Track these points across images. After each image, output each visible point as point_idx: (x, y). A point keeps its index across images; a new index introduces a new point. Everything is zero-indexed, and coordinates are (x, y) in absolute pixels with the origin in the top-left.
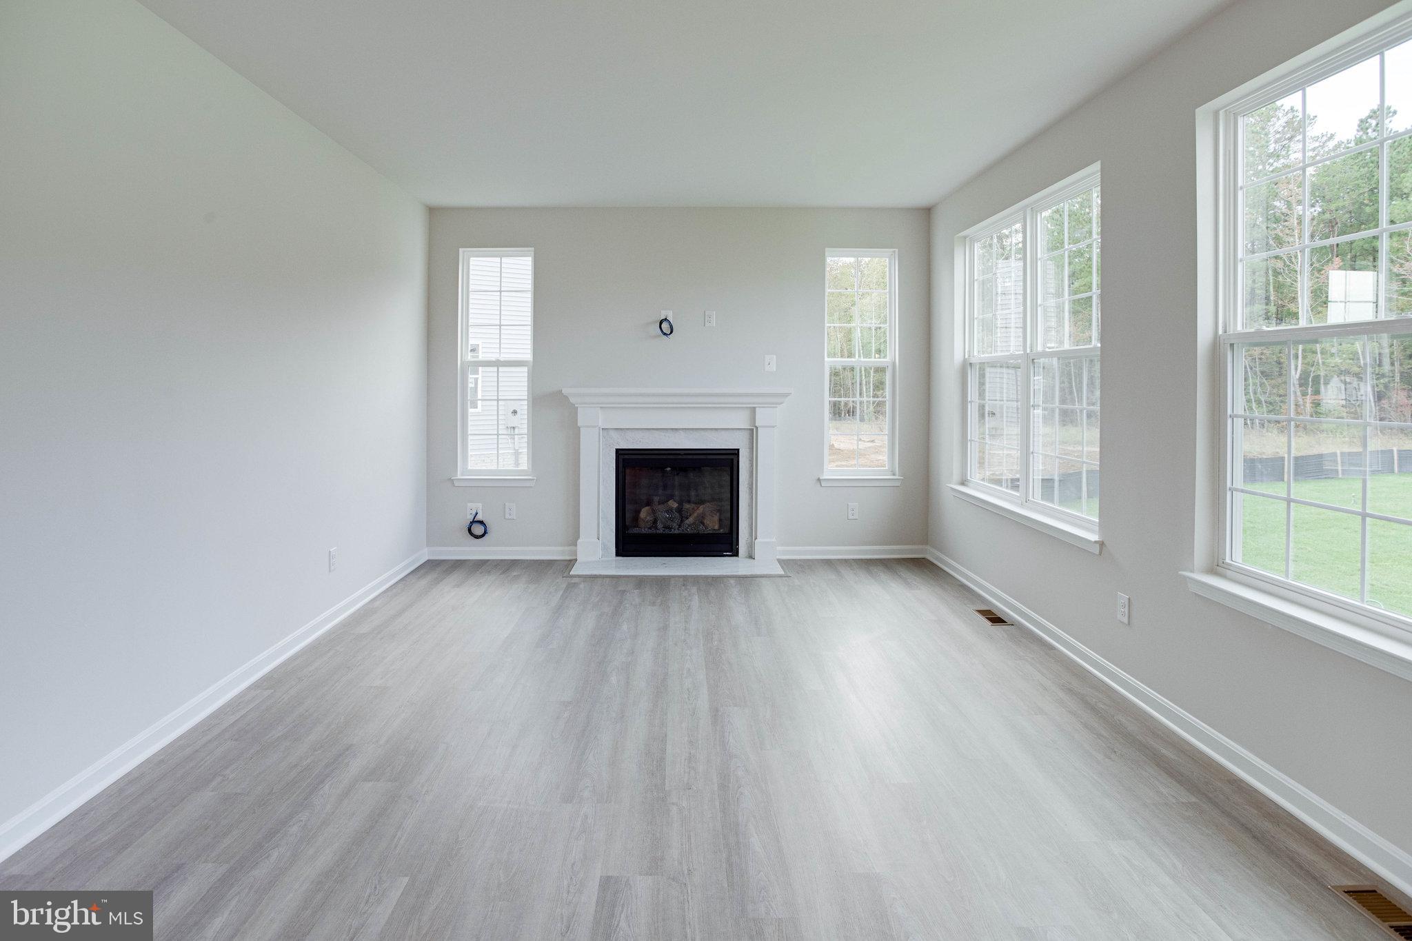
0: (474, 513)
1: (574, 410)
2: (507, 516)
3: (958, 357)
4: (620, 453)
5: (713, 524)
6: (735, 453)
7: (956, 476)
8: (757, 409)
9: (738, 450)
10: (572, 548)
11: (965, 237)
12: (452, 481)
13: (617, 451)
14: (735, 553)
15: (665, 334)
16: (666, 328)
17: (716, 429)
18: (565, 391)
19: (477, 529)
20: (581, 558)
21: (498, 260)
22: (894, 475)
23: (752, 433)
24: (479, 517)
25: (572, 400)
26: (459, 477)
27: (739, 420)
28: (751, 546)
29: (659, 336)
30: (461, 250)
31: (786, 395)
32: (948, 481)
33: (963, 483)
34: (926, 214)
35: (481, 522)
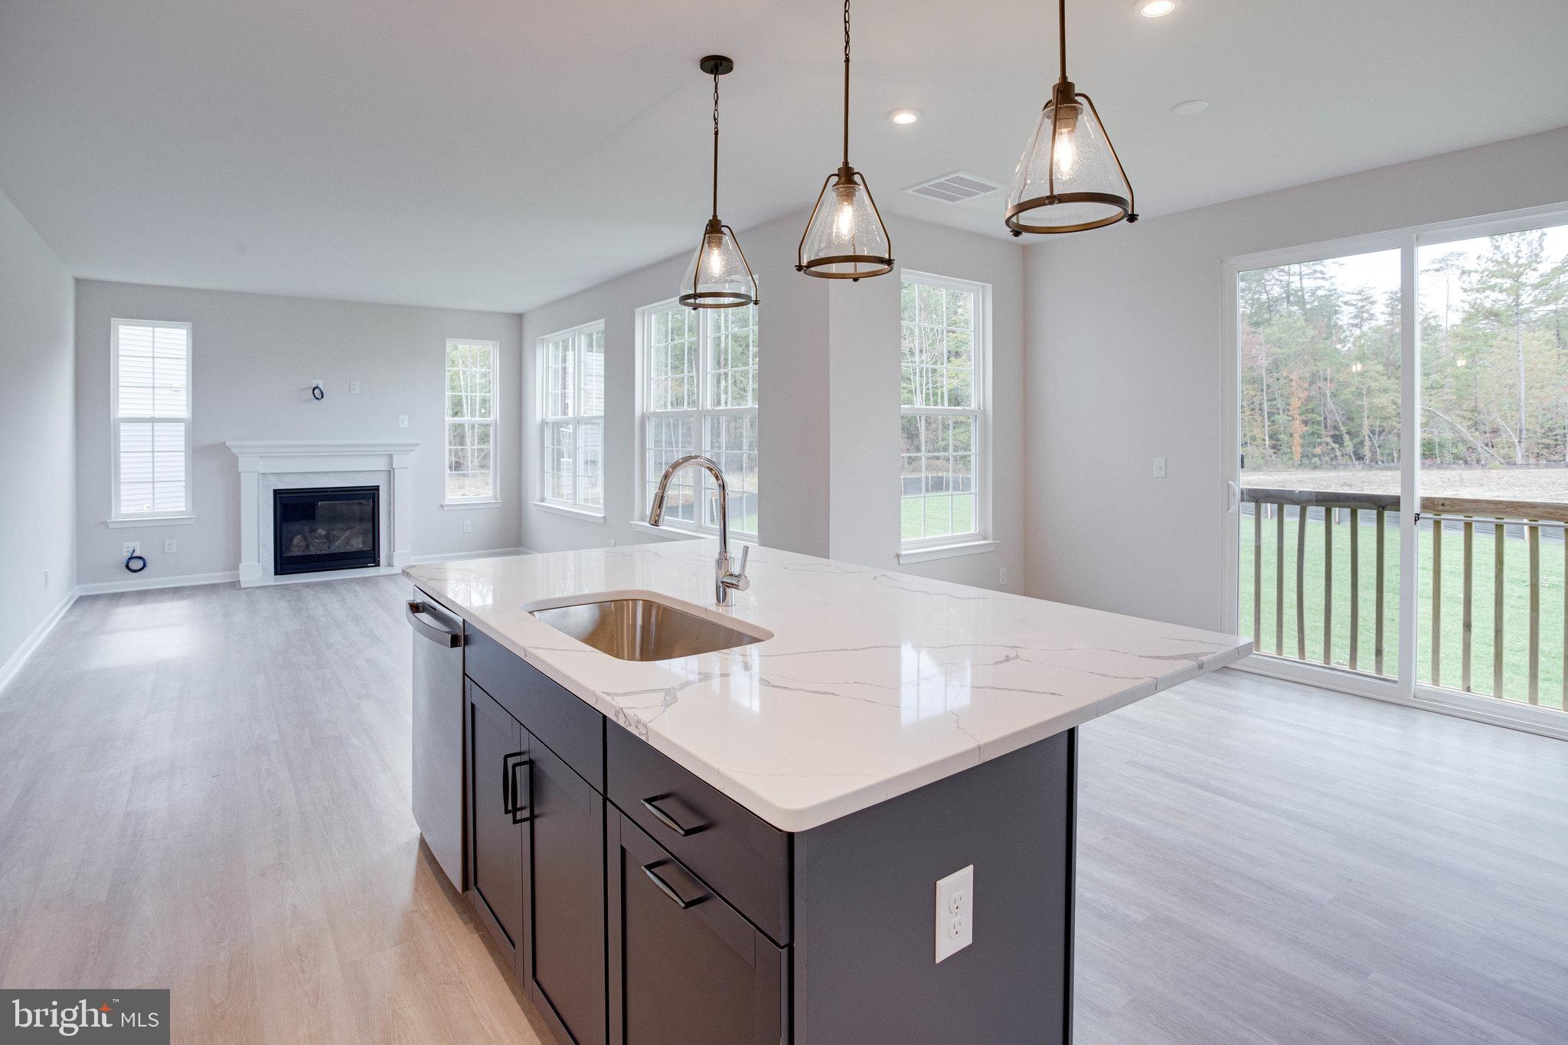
0: (131, 550)
1: (234, 460)
2: (167, 551)
3: (538, 419)
4: (276, 492)
5: (358, 544)
6: (376, 489)
7: (538, 496)
8: (394, 456)
9: (378, 486)
10: (234, 572)
11: (543, 339)
12: (105, 523)
13: (275, 491)
14: (378, 565)
15: (317, 399)
16: (318, 393)
17: (360, 471)
18: (228, 444)
19: (135, 564)
20: (242, 579)
21: (151, 329)
22: (497, 499)
23: (390, 473)
24: (137, 554)
25: (234, 451)
26: (113, 520)
27: (380, 464)
28: (390, 557)
29: (310, 400)
30: (112, 319)
31: (417, 445)
32: (533, 500)
33: (542, 501)
34: (520, 317)
35: (140, 558)
